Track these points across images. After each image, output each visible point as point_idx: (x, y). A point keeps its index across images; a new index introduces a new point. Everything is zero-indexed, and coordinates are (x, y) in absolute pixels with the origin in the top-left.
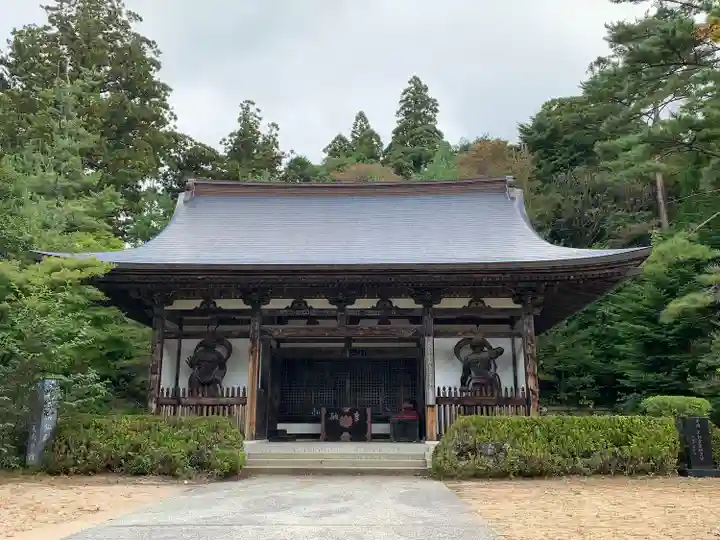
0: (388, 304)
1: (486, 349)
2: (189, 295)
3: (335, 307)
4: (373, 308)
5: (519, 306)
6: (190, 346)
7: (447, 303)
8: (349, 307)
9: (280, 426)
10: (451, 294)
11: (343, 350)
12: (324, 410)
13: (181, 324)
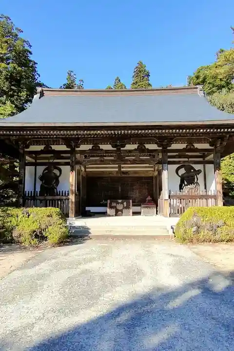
0: (144, 148)
1: (192, 171)
2: (38, 143)
3: (115, 149)
4: (135, 150)
5: (213, 148)
6: (41, 170)
7: (174, 146)
8: (122, 149)
9: (87, 209)
10: (177, 141)
11: (117, 172)
12: (109, 201)
13: (35, 159)
